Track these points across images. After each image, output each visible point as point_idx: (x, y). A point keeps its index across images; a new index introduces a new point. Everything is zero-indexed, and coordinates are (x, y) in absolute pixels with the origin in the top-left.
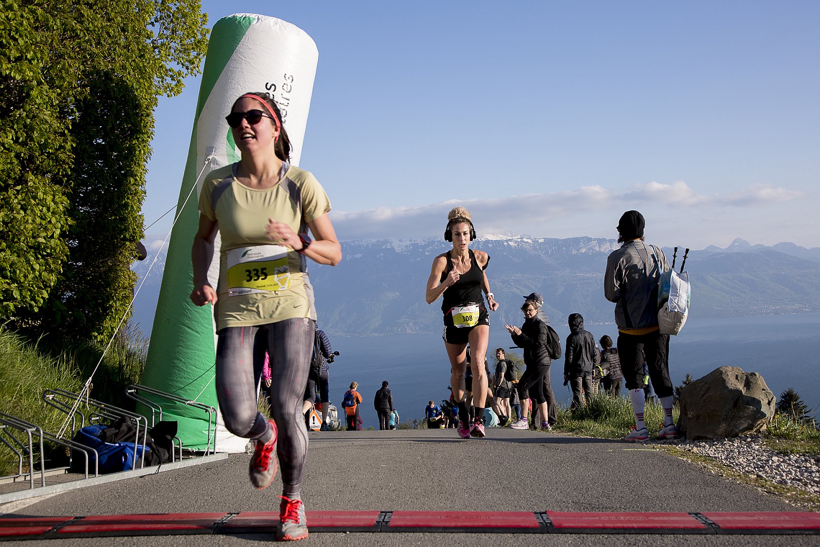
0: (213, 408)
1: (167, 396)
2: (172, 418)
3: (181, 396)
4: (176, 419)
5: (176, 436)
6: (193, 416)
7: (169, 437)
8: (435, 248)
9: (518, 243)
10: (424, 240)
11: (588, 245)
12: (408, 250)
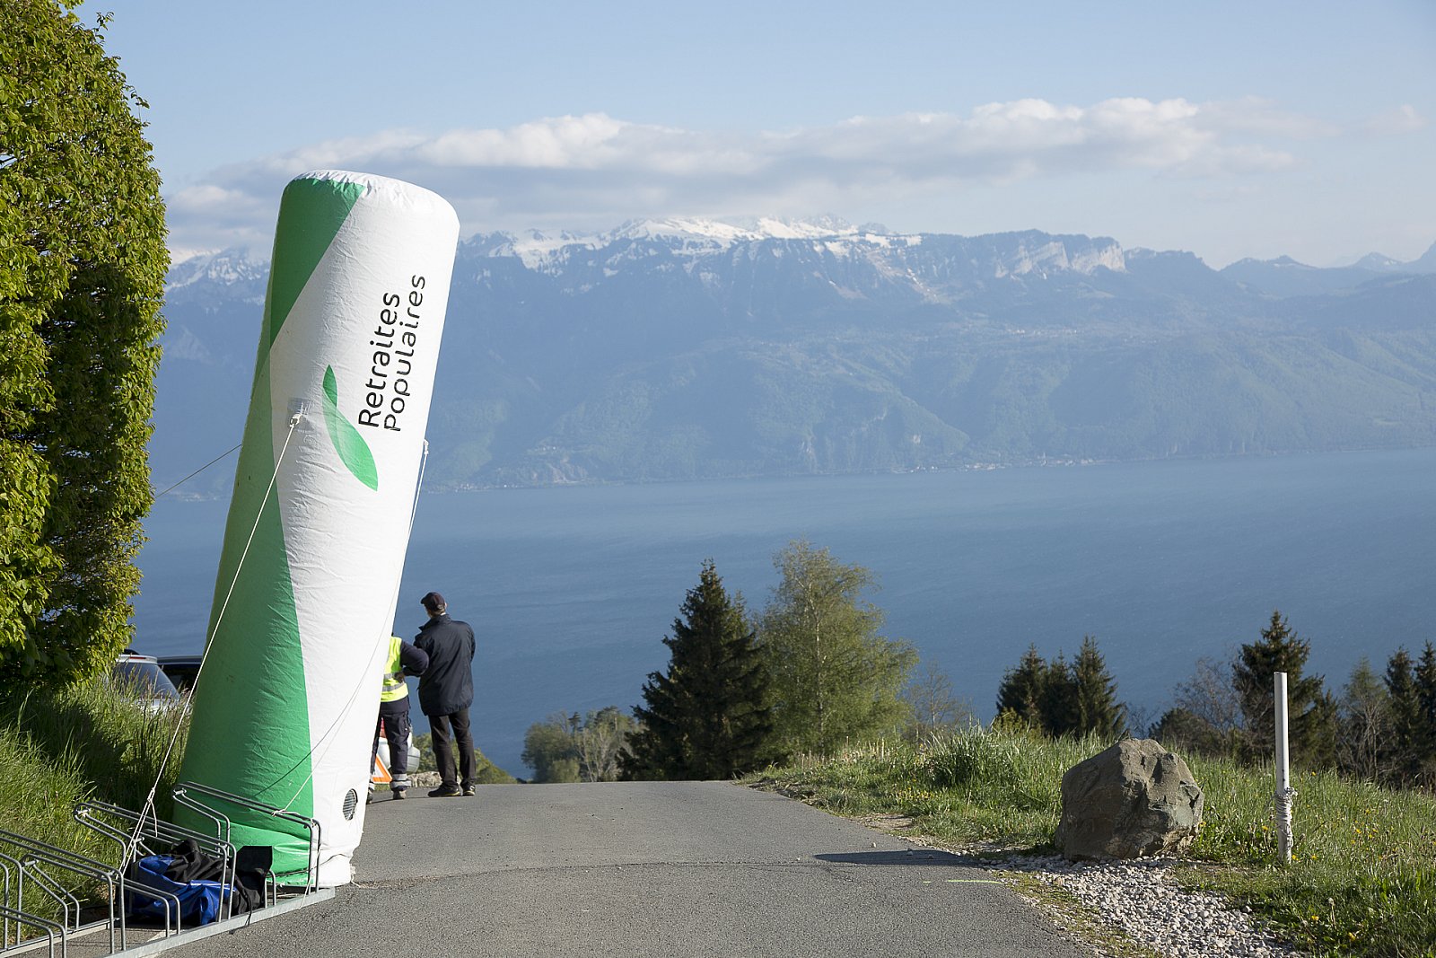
8: (629, 257)
9: (853, 247)
10: (603, 235)
11: (1038, 254)
12: (557, 263)
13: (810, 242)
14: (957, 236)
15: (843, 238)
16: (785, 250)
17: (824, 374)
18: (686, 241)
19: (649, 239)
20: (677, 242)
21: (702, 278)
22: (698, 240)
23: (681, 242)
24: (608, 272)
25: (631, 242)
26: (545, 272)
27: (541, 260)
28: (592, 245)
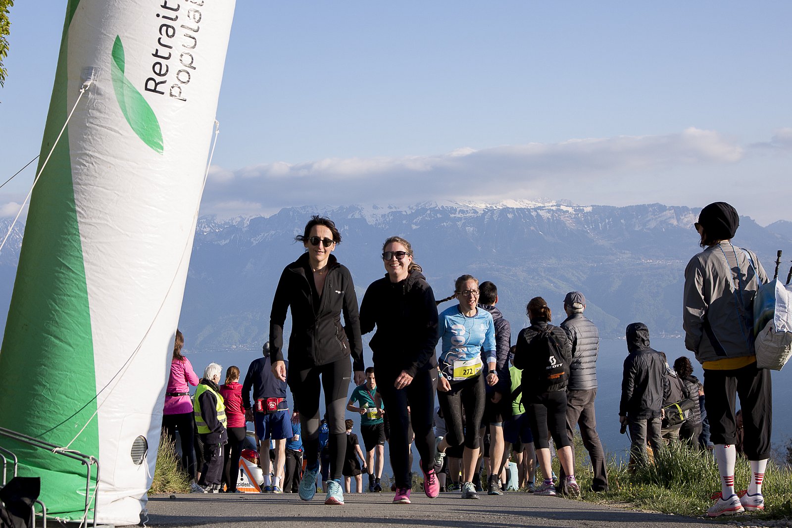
0: (93, 459)
1: (23, 439)
2: (32, 472)
3: (46, 440)
4: (37, 473)
5: (38, 499)
6: (63, 468)
7: (27, 501)
8: (426, 218)
9: (553, 213)
10: (411, 207)
11: (660, 217)
12: (385, 221)
13: (528, 210)
14: (612, 207)
15: (547, 208)
16: (515, 214)
17: (536, 284)
18: (458, 210)
19: (437, 208)
20: (453, 210)
21: (467, 230)
22: (465, 209)
23: (456, 210)
24: (414, 227)
25: (427, 210)
26: (379, 227)
27: (377, 220)
28: (405, 211)
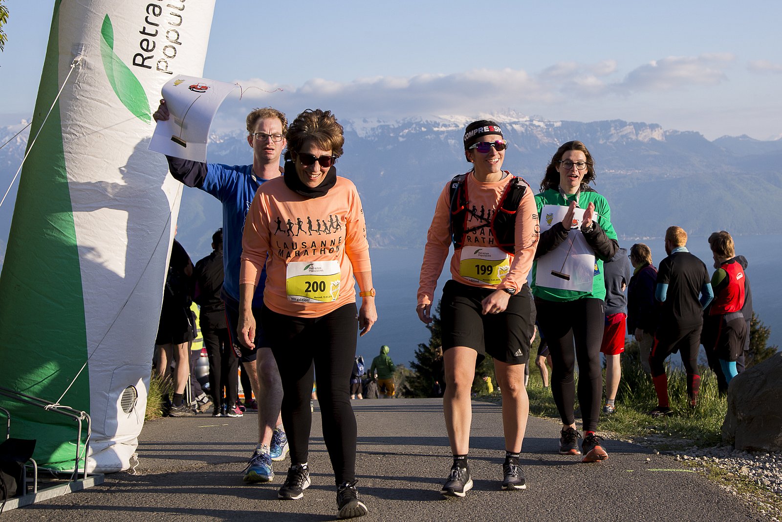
0: (84, 414)
2: (24, 425)
4: (29, 427)
6: (54, 421)
8: (412, 131)
9: (527, 127)
10: (398, 121)
11: (621, 132)
12: (374, 134)
13: (505, 124)
14: (579, 122)
18: (441, 124)
19: (422, 122)
20: (436, 124)
21: (449, 143)
22: (447, 123)
23: (439, 124)
24: (401, 139)
25: (413, 124)
26: (369, 139)
27: (367, 133)
28: (393, 125)
